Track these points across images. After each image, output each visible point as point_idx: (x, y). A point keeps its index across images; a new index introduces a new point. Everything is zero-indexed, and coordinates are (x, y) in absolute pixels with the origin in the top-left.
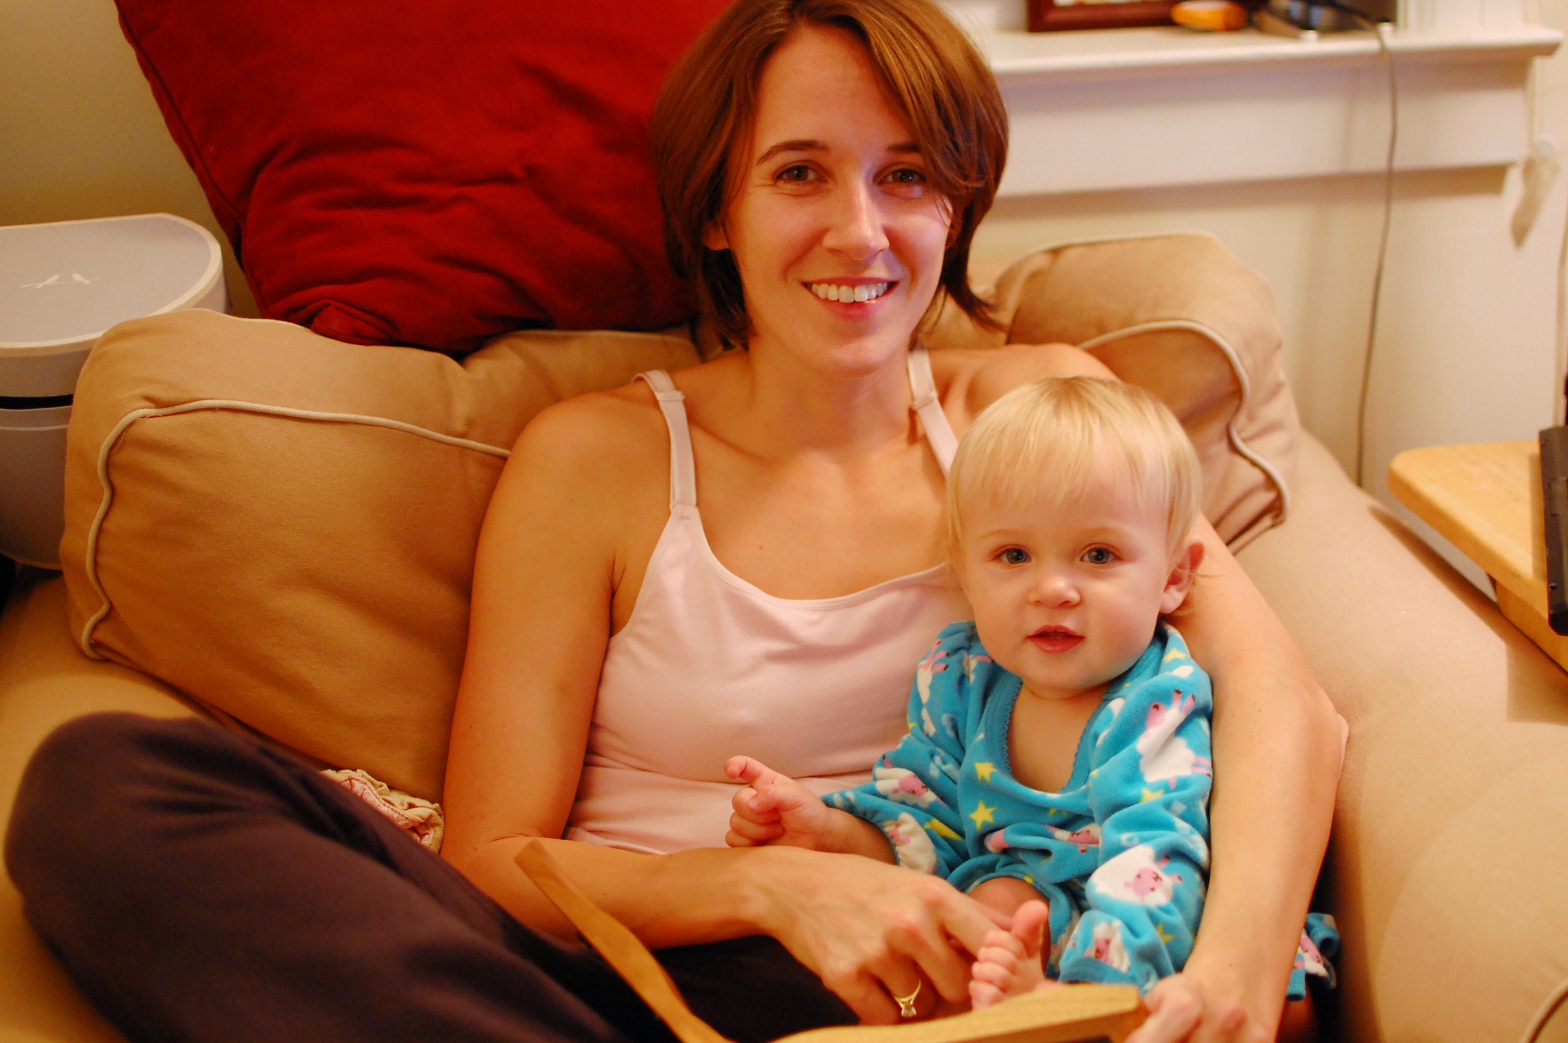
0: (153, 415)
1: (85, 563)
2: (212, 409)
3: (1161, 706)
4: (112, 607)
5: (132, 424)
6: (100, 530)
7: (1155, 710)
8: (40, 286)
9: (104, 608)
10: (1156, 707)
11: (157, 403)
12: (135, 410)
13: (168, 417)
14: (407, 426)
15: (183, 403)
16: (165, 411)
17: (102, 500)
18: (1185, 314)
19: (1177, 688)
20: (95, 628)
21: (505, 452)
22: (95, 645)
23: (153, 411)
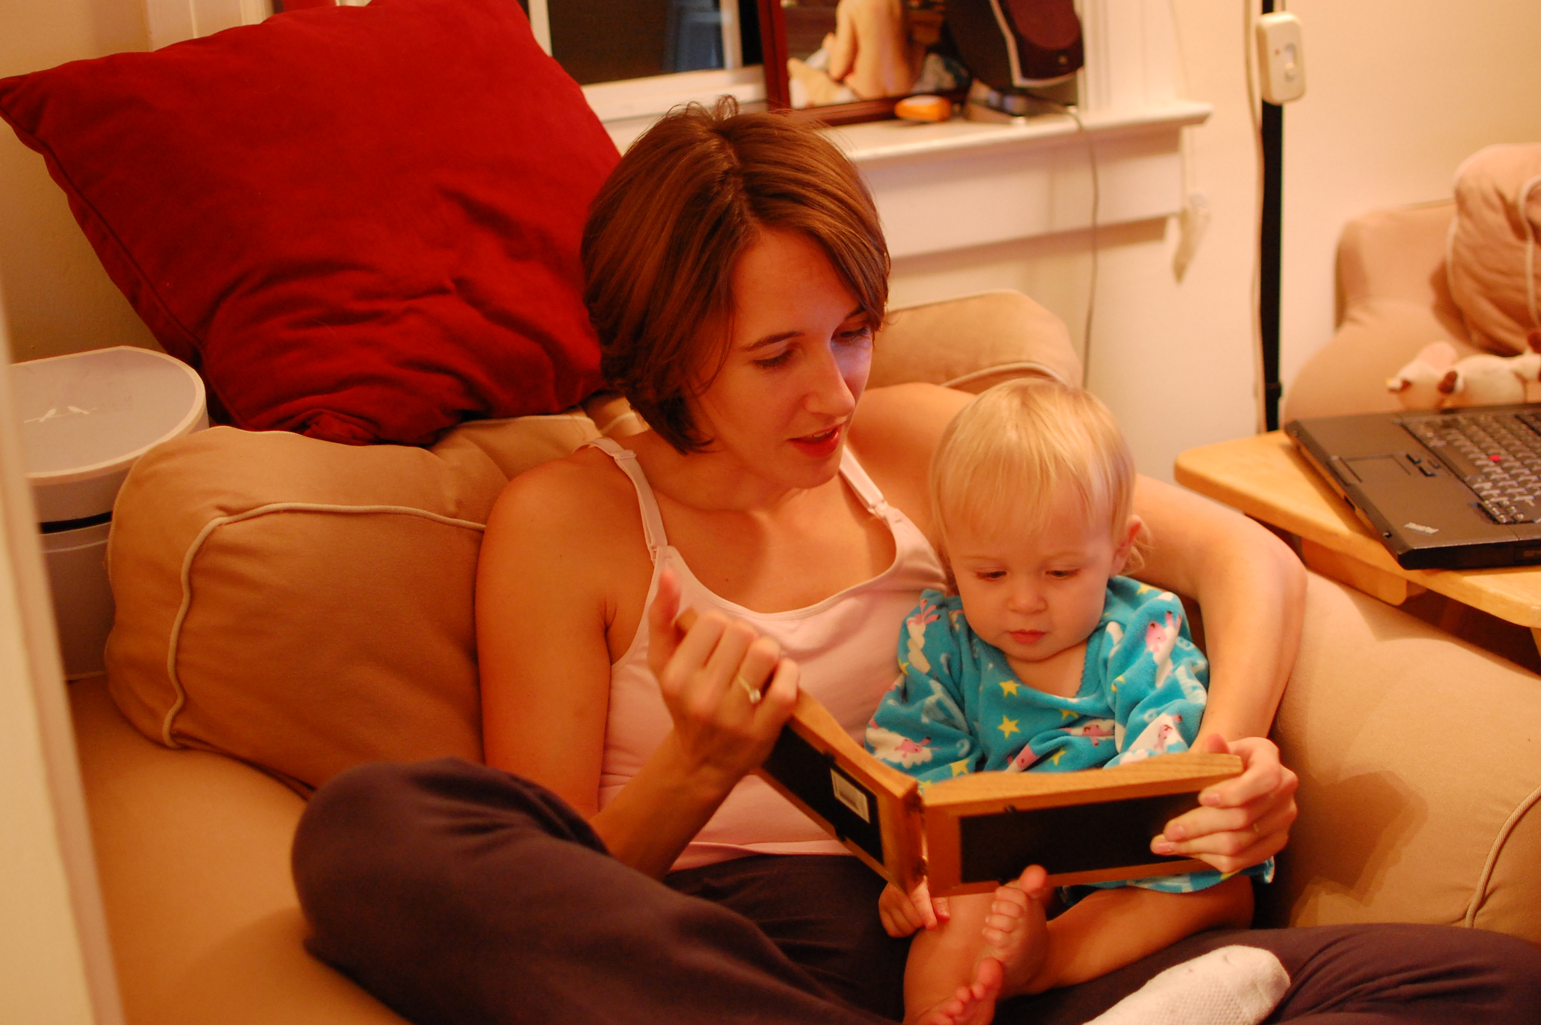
0: (227, 522)
1: (166, 663)
2: (277, 512)
3: (1157, 624)
4: (186, 698)
5: (213, 532)
6: (181, 630)
7: (1152, 628)
8: (42, 420)
9: (179, 701)
10: (1153, 625)
11: (228, 511)
12: (213, 519)
13: (240, 523)
14: (421, 511)
15: (253, 508)
16: (235, 517)
17: (180, 603)
18: (1024, 357)
19: (1169, 610)
20: (174, 720)
21: (483, 526)
22: (176, 735)
23: (226, 519)
